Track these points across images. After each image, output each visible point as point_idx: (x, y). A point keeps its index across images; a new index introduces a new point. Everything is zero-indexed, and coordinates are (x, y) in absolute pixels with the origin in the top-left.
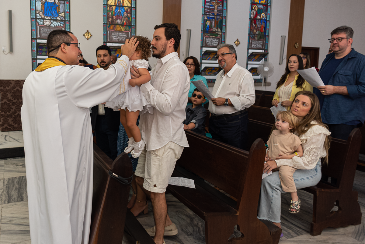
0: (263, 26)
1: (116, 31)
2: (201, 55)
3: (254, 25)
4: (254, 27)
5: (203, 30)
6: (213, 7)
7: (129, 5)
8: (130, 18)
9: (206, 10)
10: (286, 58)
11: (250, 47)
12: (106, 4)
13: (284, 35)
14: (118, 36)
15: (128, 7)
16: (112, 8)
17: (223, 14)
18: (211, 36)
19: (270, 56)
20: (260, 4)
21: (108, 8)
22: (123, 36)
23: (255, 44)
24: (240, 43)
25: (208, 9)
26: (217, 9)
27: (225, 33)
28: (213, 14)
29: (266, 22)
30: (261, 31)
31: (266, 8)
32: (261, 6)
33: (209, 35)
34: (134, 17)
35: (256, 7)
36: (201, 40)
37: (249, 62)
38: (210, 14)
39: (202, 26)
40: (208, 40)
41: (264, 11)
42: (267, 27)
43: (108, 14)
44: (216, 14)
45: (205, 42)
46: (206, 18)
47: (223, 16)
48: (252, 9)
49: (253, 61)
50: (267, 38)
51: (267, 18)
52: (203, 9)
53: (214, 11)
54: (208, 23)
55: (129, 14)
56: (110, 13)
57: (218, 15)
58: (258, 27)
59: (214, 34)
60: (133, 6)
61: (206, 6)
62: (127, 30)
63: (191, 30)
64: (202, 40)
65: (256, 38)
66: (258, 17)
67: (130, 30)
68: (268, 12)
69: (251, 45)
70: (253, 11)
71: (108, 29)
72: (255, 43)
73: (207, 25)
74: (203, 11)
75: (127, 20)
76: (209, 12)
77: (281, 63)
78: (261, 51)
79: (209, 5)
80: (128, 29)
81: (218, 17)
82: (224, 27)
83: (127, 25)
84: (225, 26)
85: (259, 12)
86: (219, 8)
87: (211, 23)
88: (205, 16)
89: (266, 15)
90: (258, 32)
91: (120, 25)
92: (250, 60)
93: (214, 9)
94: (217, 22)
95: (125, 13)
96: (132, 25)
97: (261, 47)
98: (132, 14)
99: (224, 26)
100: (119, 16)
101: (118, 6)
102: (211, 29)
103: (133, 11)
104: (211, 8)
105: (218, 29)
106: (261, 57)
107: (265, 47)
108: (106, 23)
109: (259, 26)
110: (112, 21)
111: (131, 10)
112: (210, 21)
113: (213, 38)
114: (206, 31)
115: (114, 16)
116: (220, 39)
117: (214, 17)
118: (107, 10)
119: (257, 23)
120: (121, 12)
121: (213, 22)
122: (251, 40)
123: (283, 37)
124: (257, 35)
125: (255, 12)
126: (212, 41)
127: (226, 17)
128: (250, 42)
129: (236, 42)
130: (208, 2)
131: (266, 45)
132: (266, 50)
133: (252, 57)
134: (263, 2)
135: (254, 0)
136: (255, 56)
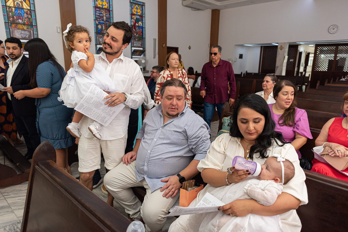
0: (140, 31)
1: (19, 29)
2: (97, 51)
3: (134, 30)
4: (135, 32)
5: (96, 32)
6: (102, 15)
7: (29, 8)
8: (30, 19)
9: (96, 16)
10: (158, 54)
11: (133, 46)
12: (5, 5)
13: (155, 38)
14: (21, 33)
15: (27, 9)
16: (12, 9)
17: (110, 21)
19: (147, 52)
20: (137, 15)
21: (8, 9)
22: (26, 34)
23: (136, 44)
25: (98, 16)
26: (106, 16)
28: (103, 20)
29: (142, 28)
30: (140, 34)
31: (142, 18)
32: (138, 17)
33: (101, 36)
34: (35, 18)
35: (135, 17)
36: (95, 39)
38: (101, 20)
39: (95, 29)
40: (101, 39)
41: (140, 20)
42: (144, 32)
43: (8, 14)
44: (105, 20)
45: (99, 41)
46: (97, 23)
47: (110, 22)
48: (132, 18)
49: (136, 55)
50: (144, 40)
51: (143, 25)
52: (95, 15)
53: (103, 18)
54: (100, 27)
55: (29, 16)
56: (11, 14)
57: (106, 21)
58: (137, 32)
60: (32, 9)
61: (96, 14)
62: (29, 29)
65: (136, 39)
66: (137, 24)
67: (32, 29)
68: (144, 22)
69: (133, 45)
70: (132, 20)
71: (10, 27)
72: (136, 43)
73: (98, 28)
74: (95, 17)
75: (28, 20)
76: (99, 19)
77: (154, 57)
78: (142, 49)
79: (99, 13)
80: (29, 27)
81: (107, 23)
83: (28, 25)
85: (137, 21)
86: (107, 15)
87: (102, 27)
88: (97, 21)
89: (142, 23)
90: (137, 35)
91: (21, 24)
92: (134, 55)
93: (103, 17)
94: (107, 26)
95: (25, 14)
96: (34, 24)
97: (141, 46)
98: (32, 15)
100: (20, 17)
101: (17, 8)
102: (102, 32)
103: (33, 14)
104: (101, 15)
106: (141, 53)
107: (143, 46)
108: (7, 21)
109: (138, 31)
110: (13, 21)
111: (31, 12)
112: (101, 25)
114: (98, 32)
115: (15, 17)
117: (103, 22)
118: (7, 11)
119: (136, 28)
120: (21, 14)
121: (104, 27)
122: (133, 41)
123: (155, 40)
124: (137, 37)
125: (134, 21)
128: (133, 42)
130: (98, 11)
131: (144, 45)
132: (144, 48)
133: (135, 53)
134: (140, 14)
135: (133, 12)
136: (137, 52)
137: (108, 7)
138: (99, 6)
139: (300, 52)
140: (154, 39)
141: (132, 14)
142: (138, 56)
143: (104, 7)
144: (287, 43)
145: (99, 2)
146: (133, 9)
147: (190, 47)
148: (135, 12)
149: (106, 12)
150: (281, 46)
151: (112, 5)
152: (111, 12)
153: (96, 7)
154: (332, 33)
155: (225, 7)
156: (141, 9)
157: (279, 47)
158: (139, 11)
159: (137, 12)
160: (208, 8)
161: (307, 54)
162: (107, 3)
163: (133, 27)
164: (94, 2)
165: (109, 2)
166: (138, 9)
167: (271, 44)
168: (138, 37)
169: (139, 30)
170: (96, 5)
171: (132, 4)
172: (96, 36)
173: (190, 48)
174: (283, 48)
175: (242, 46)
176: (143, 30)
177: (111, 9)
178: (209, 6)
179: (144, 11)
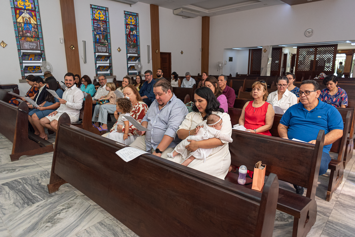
0: (135, 39)
1: (27, 41)
2: (96, 58)
3: (129, 38)
4: (130, 40)
5: (94, 41)
6: (100, 26)
7: (35, 23)
8: (37, 32)
9: (94, 27)
10: (151, 59)
12: (15, 21)
14: (29, 45)
15: (34, 24)
16: (21, 25)
17: (107, 31)
18: (101, 46)
19: (142, 58)
20: (131, 25)
21: (18, 25)
22: (34, 45)
23: (131, 51)
24: (121, 50)
25: (96, 27)
26: (103, 27)
27: (110, 44)
28: (101, 31)
29: (137, 36)
30: (134, 42)
31: (136, 27)
32: (133, 26)
33: (99, 45)
34: (41, 31)
35: (129, 27)
37: (129, 62)
39: (93, 39)
40: (99, 48)
41: (134, 29)
42: (138, 40)
43: (18, 29)
45: (97, 49)
46: (95, 33)
47: (107, 32)
48: (127, 28)
49: (131, 61)
50: (138, 47)
51: (137, 33)
52: (93, 27)
54: (98, 37)
55: (36, 30)
56: (20, 28)
57: (103, 31)
58: (132, 40)
59: (102, 43)
60: (38, 24)
61: (94, 25)
62: (36, 41)
63: (85, 41)
64: (95, 48)
65: (131, 47)
66: (131, 33)
67: (39, 40)
68: (138, 30)
69: (129, 52)
70: (127, 29)
71: (20, 40)
73: (96, 38)
74: (93, 28)
75: (35, 34)
76: (97, 29)
77: (149, 62)
78: (137, 55)
79: (97, 25)
80: (36, 40)
81: (105, 33)
82: (109, 39)
83: (35, 37)
84: (110, 39)
85: (131, 30)
87: (100, 37)
89: (136, 32)
91: (30, 37)
93: (100, 28)
94: (104, 36)
95: (33, 28)
96: (40, 37)
97: (136, 52)
98: (39, 29)
100: (28, 31)
101: (26, 23)
102: (100, 41)
103: (39, 28)
104: (98, 26)
105: (105, 41)
108: (18, 35)
109: (132, 39)
110: (23, 34)
111: (37, 26)
112: (99, 35)
113: (102, 46)
114: (97, 42)
115: (24, 31)
116: (107, 47)
117: (101, 32)
118: (17, 26)
119: (131, 37)
120: (29, 28)
121: (101, 36)
122: (129, 48)
123: (148, 46)
124: (132, 44)
125: (129, 30)
126: (102, 48)
127: (109, 33)
129: (118, 49)
130: (96, 22)
131: (139, 51)
132: (139, 54)
133: (130, 59)
134: (134, 23)
135: (127, 22)
136: (132, 58)
137: (104, 19)
138: (97, 18)
139: (285, 53)
141: (127, 24)
142: (133, 61)
143: (101, 19)
144: (271, 46)
145: (97, 15)
146: (127, 19)
147: (182, 51)
148: (129, 22)
149: (103, 23)
150: (265, 49)
151: (108, 17)
152: (108, 24)
153: (94, 19)
154: (308, 36)
155: (213, 14)
156: (135, 19)
157: (263, 50)
158: (133, 21)
159: (131, 22)
160: (198, 16)
161: (292, 56)
162: (104, 16)
163: (128, 36)
164: (92, 15)
165: (106, 14)
166: (132, 19)
167: (256, 47)
168: (133, 45)
170: (94, 18)
171: (126, 15)
172: (94, 45)
173: (182, 53)
174: (267, 51)
175: (231, 49)
176: (137, 38)
177: (107, 21)
178: (199, 14)
179: (137, 21)
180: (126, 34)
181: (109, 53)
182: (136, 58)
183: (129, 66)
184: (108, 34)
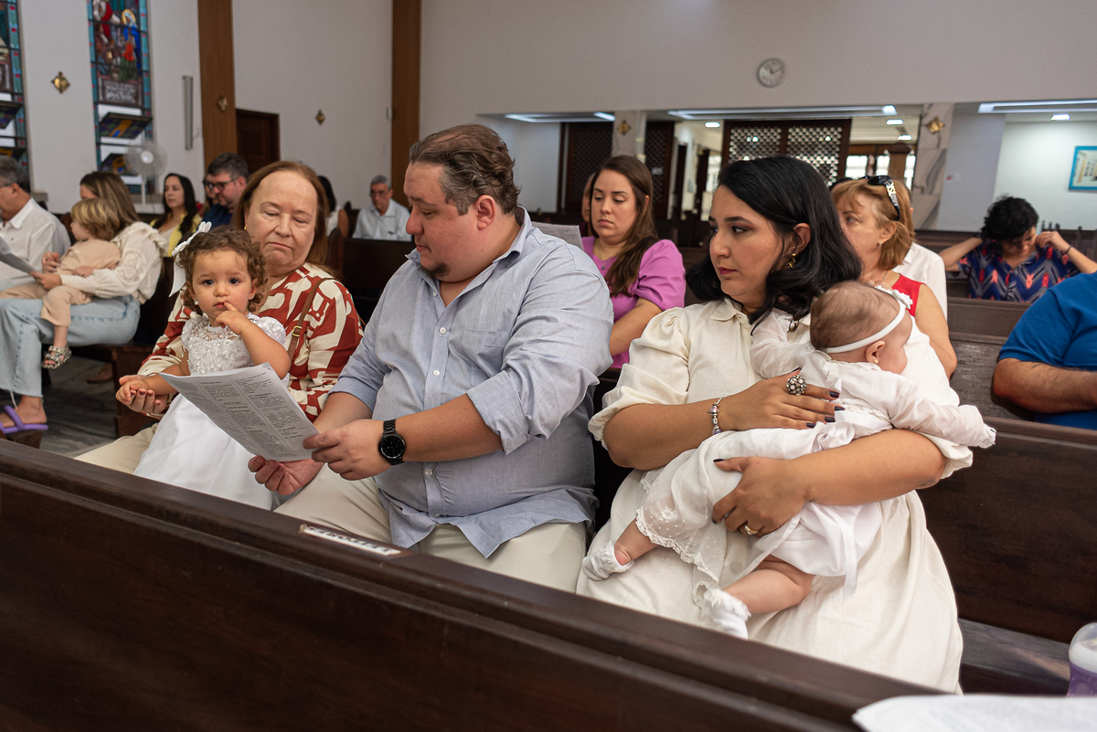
0: (130, 46)
3: (106, 40)
4: (108, 45)
10: (201, 134)
11: (101, 98)
13: (188, 73)
19: (159, 125)
23: (115, 92)
24: (68, 85)
27: (19, 52)
29: (138, 34)
30: (128, 57)
37: (104, 140)
41: (128, 4)
42: (144, 50)
47: (7, 2)
49: (115, 136)
50: (145, 78)
51: (138, 22)
58: (117, 47)
65: (115, 75)
66: (115, 19)
68: (142, 10)
69: (104, 95)
72: (114, 89)
77: (189, 146)
78: (137, 112)
82: (13, 35)
84: (18, 31)
85: (114, 6)
89: (137, 15)
90: (119, 59)
92: (106, 132)
97: (134, 101)
99: (14, 30)
106: (135, 128)
107: (143, 102)
109: (120, 44)
116: (7, 66)
119: (114, 34)
122: (103, 80)
123: (188, 81)
124: (116, 66)
125: (103, 4)
127: (16, 6)
128: (100, 83)
129: (57, 82)
131: (146, 97)
132: (148, 111)
133: (110, 126)
136: (117, 124)
139: (682, 144)
140: (184, 78)
142: (122, 137)
147: (320, 114)
150: (624, 122)
154: (768, 83)
157: (616, 126)
161: (701, 153)
163: (102, 29)
167: (591, 115)
168: (122, 67)
169: (126, 40)
173: (320, 118)
174: (629, 128)
175: (500, 119)
176: (138, 42)
180: (93, 21)
181: (13, 94)
182: (133, 125)
183: (104, 156)
184: (11, 13)
